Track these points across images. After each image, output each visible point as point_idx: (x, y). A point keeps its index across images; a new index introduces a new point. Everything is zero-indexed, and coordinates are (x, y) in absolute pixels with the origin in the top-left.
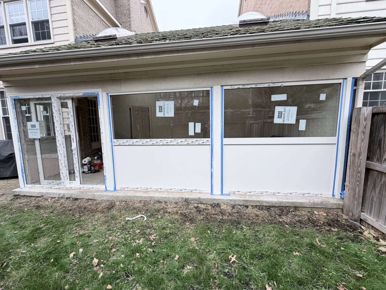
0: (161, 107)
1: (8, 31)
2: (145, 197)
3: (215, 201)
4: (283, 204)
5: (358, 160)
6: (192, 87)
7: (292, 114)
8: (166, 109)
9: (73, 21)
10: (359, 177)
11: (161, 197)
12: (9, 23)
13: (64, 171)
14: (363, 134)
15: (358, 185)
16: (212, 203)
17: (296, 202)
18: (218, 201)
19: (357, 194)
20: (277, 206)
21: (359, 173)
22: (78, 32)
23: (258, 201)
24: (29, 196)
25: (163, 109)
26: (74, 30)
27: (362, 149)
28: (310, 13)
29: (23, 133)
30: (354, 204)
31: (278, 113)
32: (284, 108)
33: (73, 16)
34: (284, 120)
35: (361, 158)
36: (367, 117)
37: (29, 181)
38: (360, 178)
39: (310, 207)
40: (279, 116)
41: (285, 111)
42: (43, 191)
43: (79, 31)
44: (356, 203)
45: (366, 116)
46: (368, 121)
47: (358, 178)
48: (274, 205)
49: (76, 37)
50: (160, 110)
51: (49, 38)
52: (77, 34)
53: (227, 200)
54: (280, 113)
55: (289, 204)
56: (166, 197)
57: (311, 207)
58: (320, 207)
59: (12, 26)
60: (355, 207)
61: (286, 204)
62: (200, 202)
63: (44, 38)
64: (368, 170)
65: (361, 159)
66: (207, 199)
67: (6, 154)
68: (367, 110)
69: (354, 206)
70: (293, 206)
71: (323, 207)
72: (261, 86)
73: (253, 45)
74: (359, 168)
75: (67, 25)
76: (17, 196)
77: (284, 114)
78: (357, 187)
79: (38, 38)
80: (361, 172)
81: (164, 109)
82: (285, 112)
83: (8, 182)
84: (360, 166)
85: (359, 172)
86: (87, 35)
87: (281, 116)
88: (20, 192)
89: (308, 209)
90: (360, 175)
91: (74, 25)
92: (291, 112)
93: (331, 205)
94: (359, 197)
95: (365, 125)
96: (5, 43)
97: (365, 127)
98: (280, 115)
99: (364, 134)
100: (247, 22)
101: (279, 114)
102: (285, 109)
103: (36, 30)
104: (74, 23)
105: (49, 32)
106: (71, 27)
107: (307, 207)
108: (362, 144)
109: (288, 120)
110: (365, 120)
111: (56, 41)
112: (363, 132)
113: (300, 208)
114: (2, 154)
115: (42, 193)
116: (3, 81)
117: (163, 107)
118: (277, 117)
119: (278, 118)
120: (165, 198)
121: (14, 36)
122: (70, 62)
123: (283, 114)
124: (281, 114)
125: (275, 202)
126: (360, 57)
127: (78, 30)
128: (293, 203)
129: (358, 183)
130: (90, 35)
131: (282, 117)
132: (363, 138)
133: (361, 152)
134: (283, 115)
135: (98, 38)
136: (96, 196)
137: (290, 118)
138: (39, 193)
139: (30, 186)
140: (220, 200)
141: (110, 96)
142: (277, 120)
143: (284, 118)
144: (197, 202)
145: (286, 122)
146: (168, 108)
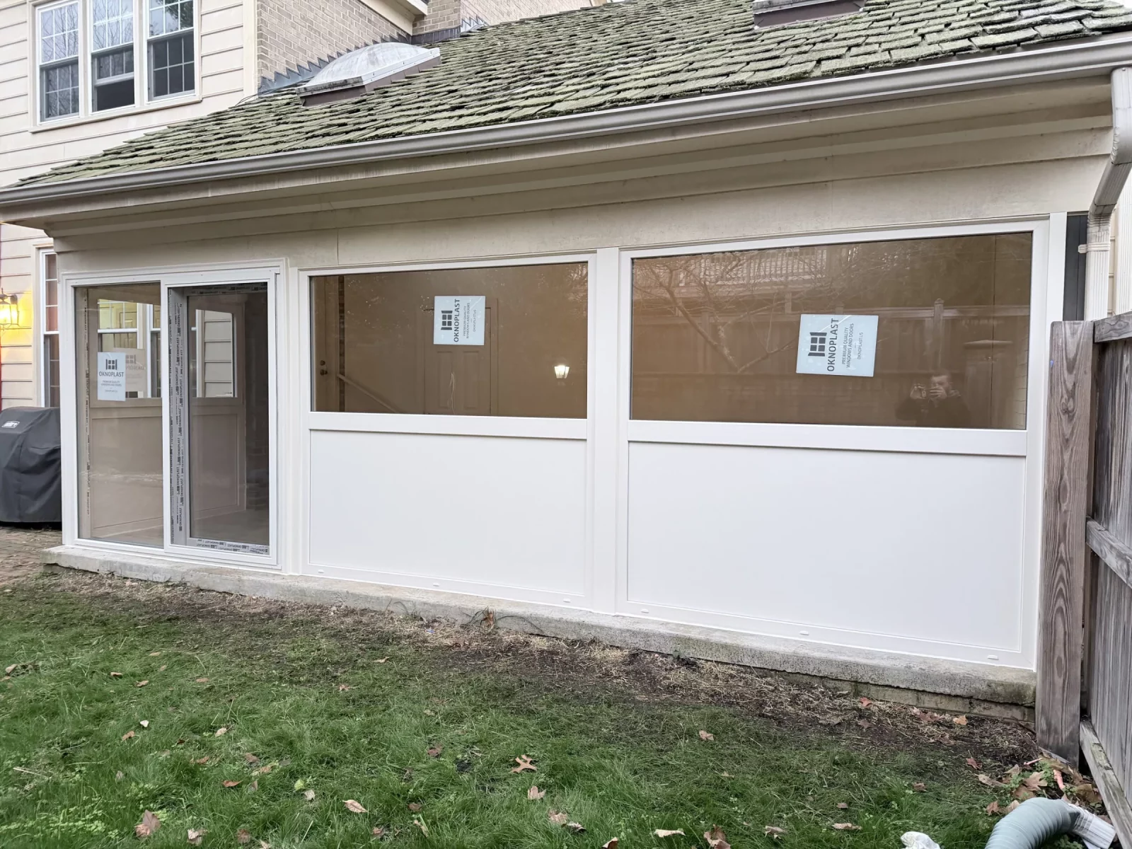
0: (447, 315)
1: (85, 72)
2: (378, 598)
3: (584, 632)
4: (811, 667)
5: (1056, 515)
7: (861, 341)
8: (461, 319)
9: (259, 29)
10: (1061, 578)
11: (425, 603)
12: (92, 49)
14: (1064, 418)
15: (1060, 610)
16: (575, 637)
17: (858, 665)
18: (593, 632)
19: (1060, 646)
20: (789, 670)
21: (1062, 566)
22: (271, 61)
23: (725, 646)
24: (79, 570)
25: (453, 321)
26: (260, 57)
27: (1066, 472)
29: (86, 382)
30: (1053, 684)
31: (810, 337)
32: (832, 321)
33: (260, 14)
34: (831, 363)
35: (1064, 507)
36: (1075, 359)
37: (87, 527)
38: (1069, 584)
39: (908, 689)
40: (813, 348)
41: (834, 332)
42: (114, 559)
43: (273, 57)
44: (1059, 681)
45: (1071, 356)
46: (1082, 371)
47: (1061, 585)
48: (778, 667)
49: (264, 78)
50: (444, 323)
51: (190, 86)
52: (266, 67)
53: (622, 631)
54: (818, 337)
55: (834, 670)
56: (439, 605)
57: (912, 687)
58: (948, 691)
59: (98, 57)
60: (1058, 696)
61: (822, 668)
62: (536, 632)
63: (176, 88)
65: (1066, 512)
66: (559, 621)
67: (41, 450)
68: (1073, 334)
69: (1054, 694)
70: (849, 678)
71: (958, 692)
74: (1062, 545)
75: (239, 45)
76: (52, 568)
77: (832, 343)
78: (1059, 620)
79: (160, 88)
80: (1071, 559)
81: (457, 320)
82: (834, 336)
84: (1063, 539)
85: (1061, 561)
86: (298, 66)
87: (822, 348)
88: (59, 555)
89: (904, 694)
90: (1068, 570)
91: (260, 43)
92: (856, 336)
94: (1070, 657)
95: (1070, 386)
96: (76, 110)
97: (1072, 395)
98: (818, 344)
99: (1071, 419)
100: (780, 5)
101: (814, 340)
102: (834, 324)
103: (156, 66)
104: (260, 36)
105: (190, 70)
106: (251, 49)
107: (898, 687)
108: (1066, 457)
109: (847, 360)
110: (1070, 369)
111: (205, 94)
112: (1066, 411)
113: (873, 688)
114: (31, 450)
115: (111, 563)
116: (55, 238)
117: (453, 315)
118: (809, 350)
119: (810, 354)
120: (434, 606)
121: (100, 77)
123: (828, 341)
124: (823, 341)
125: (783, 655)
126: (1088, 138)
127: (271, 54)
128: (846, 665)
129: (1061, 602)
130: (310, 63)
131: (827, 352)
132: (1068, 432)
133: (1065, 487)
134: (827, 345)
135: (312, 91)
136: (246, 584)
137: (854, 356)
138: (105, 562)
139: (87, 542)
140: (602, 628)
141: (311, 278)
142: (807, 364)
143: (832, 355)
144: (529, 629)
145: (840, 370)
146: (467, 318)
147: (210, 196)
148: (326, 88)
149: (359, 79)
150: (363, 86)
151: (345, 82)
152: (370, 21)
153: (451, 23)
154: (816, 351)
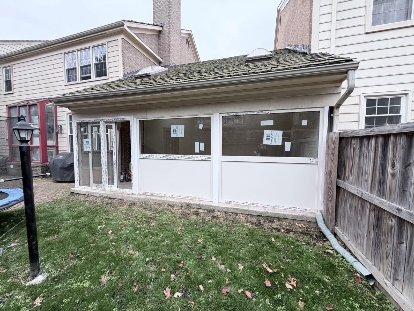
0: (174, 130)
1: (78, 71)
2: (159, 200)
3: (211, 208)
4: (268, 215)
5: (329, 178)
6: (197, 114)
7: (278, 136)
8: (178, 131)
9: (123, 62)
10: (331, 193)
11: (171, 201)
12: (80, 65)
13: (105, 177)
14: (332, 155)
15: (330, 200)
16: (209, 209)
17: (279, 214)
18: (214, 208)
19: (330, 209)
20: (263, 215)
21: (331, 190)
22: (126, 70)
23: (247, 210)
24: (80, 194)
25: (176, 131)
26: (123, 68)
27: (332, 168)
28: (311, 47)
29: (81, 146)
30: (328, 218)
31: (266, 136)
32: (272, 132)
33: (123, 58)
34: (271, 142)
35: (331, 176)
36: (335, 141)
37: (82, 182)
38: (332, 194)
39: (291, 219)
40: (267, 138)
41: (272, 135)
42: (89, 191)
43: (126, 69)
44: (330, 217)
45: (334, 140)
46: (336, 144)
47: (331, 195)
48: (260, 215)
49: (124, 74)
50: (174, 132)
51: (106, 75)
52: (125, 71)
53: (221, 207)
55: (274, 215)
57: (293, 219)
58: (301, 219)
59: (82, 67)
61: (271, 215)
62: (200, 208)
63: (102, 76)
64: (338, 188)
65: (332, 177)
66: (205, 205)
67: (69, 163)
68: (334, 135)
69: (328, 220)
70: (277, 217)
71: (304, 220)
72: (251, 114)
73: (236, 84)
74: (331, 185)
75: (118, 65)
76: (73, 194)
77: (272, 137)
78: (330, 203)
79: (98, 75)
80: (333, 189)
81: (177, 131)
83: (68, 185)
84: (331, 184)
85: (331, 189)
86: (133, 71)
87: (269, 138)
88: (74, 190)
89: (290, 220)
90: (332, 191)
91: (123, 65)
92: (277, 135)
93: (311, 219)
94: (332, 212)
95: (333, 148)
96: (76, 80)
97: (334, 150)
98: (268, 137)
99: (333, 155)
100: (252, 58)
101: (267, 136)
103: (97, 70)
104: (123, 63)
105: (106, 71)
106: (121, 67)
107: (289, 219)
108: (332, 164)
109: (275, 141)
110: (333, 143)
111: (109, 77)
112: (332, 154)
113: (283, 219)
114: (66, 163)
115: (88, 192)
116: (71, 110)
117: (176, 130)
118: (266, 139)
120: (173, 202)
121: (82, 75)
122: (112, 98)
123: (270, 137)
124: (269, 137)
125: (261, 212)
126: (334, 89)
127: (126, 68)
128: (276, 214)
129: (330, 199)
130: (135, 71)
131: (270, 139)
132: (333, 158)
133: (332, 171)
134: (270, 138)
135: (137, 76)
136: (124, 197)
137: (277, 140)
138: (87, 192)
139: (82, 187)
140: (216, 206)
141: (139, 121)
142: (266, 142)
143: (272, 140)
144: (198, 207)
145: (274, 144)
146: (180, 130)
147: (113, 99)
148: (141, 75)
149: (149, 73)
150: (151, 75)
151: (146, 74)
152: (149, 62)
153: (168, 64)
154: (268, 139)
